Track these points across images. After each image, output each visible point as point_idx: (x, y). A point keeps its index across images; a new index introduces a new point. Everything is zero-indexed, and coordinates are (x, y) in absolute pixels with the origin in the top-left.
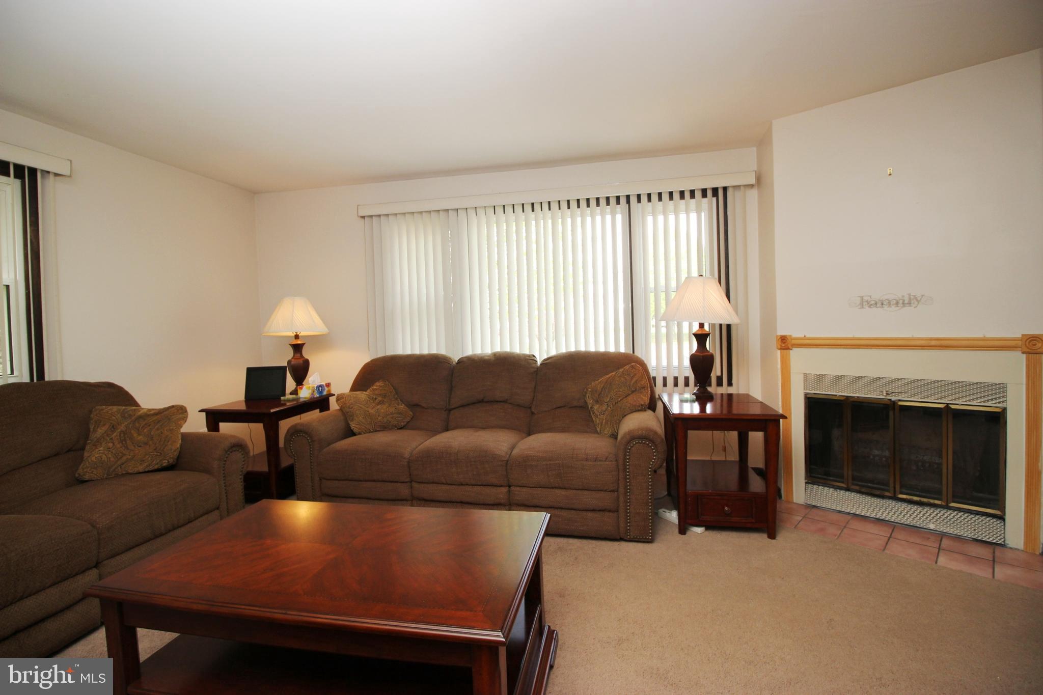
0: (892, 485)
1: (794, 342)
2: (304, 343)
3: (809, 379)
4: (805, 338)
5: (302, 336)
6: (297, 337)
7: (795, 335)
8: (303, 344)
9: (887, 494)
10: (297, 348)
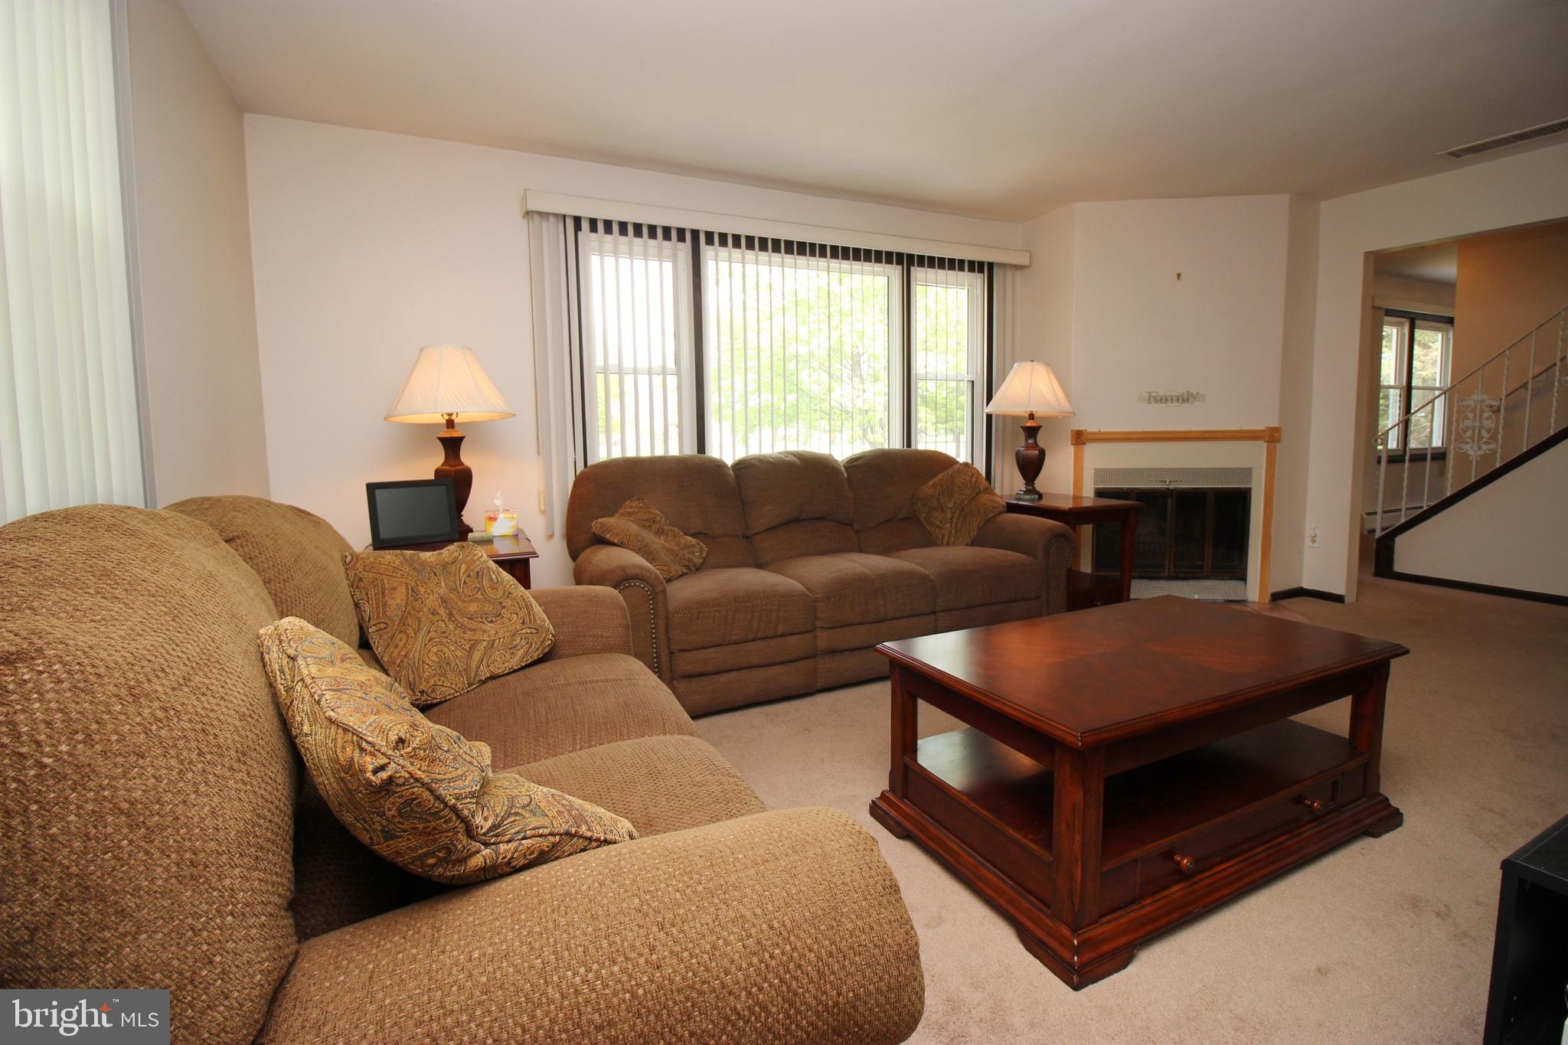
0: (1167, 566)
1: (1089, 437)
2: (464, 437)
3: (1099, 473)
4: (1100, 433)
5: (460, 424)
6: (450, 424)
7: (1090, 430)
8: (462, 439)
9: (1163, 575)
10: (452, 446)
